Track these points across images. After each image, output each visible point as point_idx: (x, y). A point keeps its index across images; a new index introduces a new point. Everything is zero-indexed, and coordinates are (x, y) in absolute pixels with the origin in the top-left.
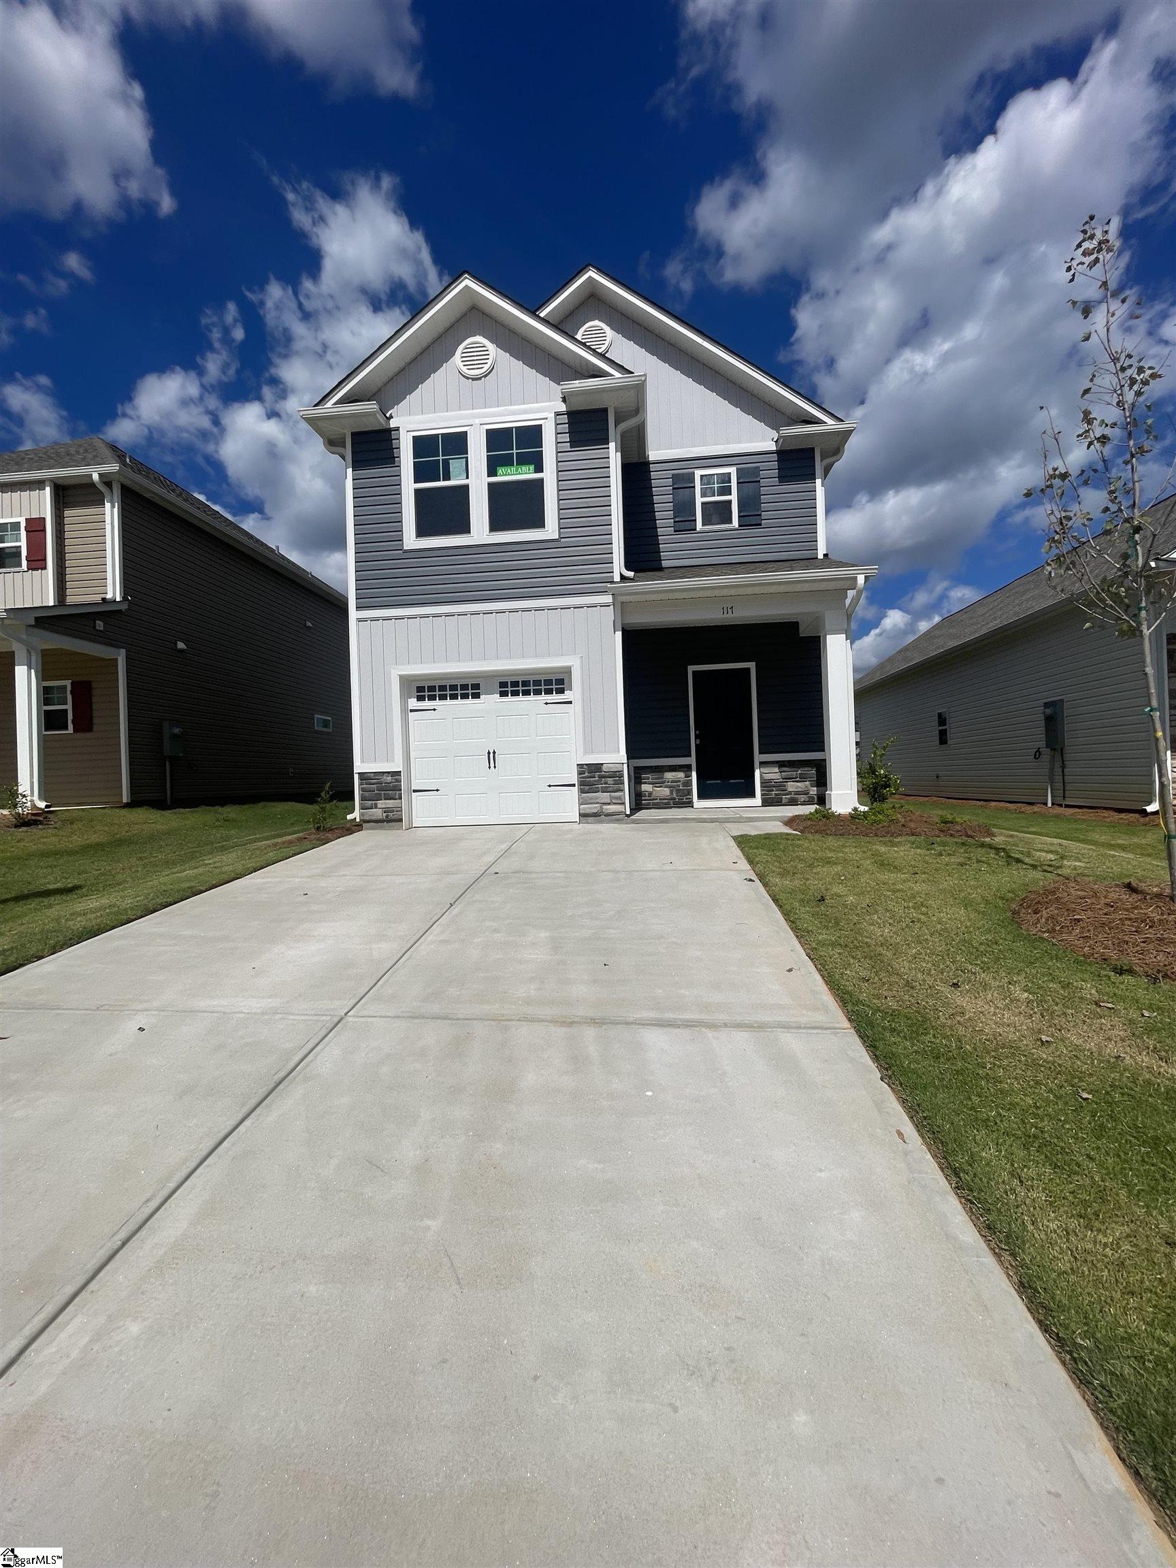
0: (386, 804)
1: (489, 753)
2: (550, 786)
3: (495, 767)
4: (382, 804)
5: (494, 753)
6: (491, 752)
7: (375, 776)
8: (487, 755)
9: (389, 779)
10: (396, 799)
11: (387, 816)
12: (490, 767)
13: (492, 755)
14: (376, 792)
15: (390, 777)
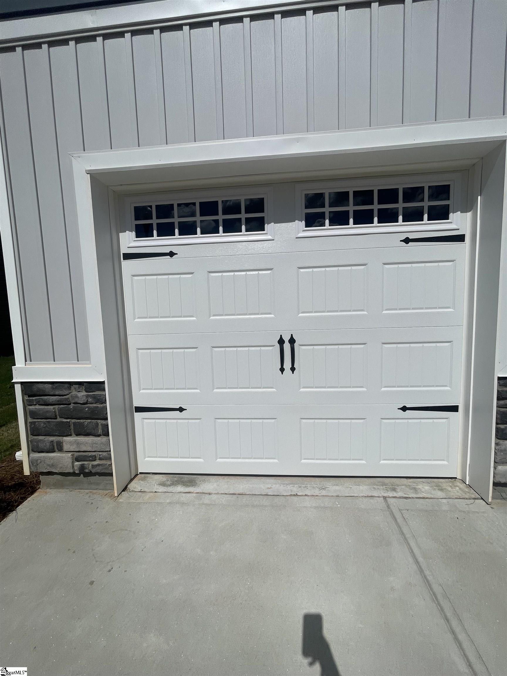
0: (78, 444)
1: (281, 342)
2: (404, 409)
3: (293, 369)
4: (71, 443)
5: (292, 341)
6: (286, 339)
7: (53, 388)
8: (278, 346)
9: (82, 395)
10: (99, 436)
11: (82, 467)
12: (282, 370)
13: (287, 346)
14: (59, 419)
15: (84, 393)
